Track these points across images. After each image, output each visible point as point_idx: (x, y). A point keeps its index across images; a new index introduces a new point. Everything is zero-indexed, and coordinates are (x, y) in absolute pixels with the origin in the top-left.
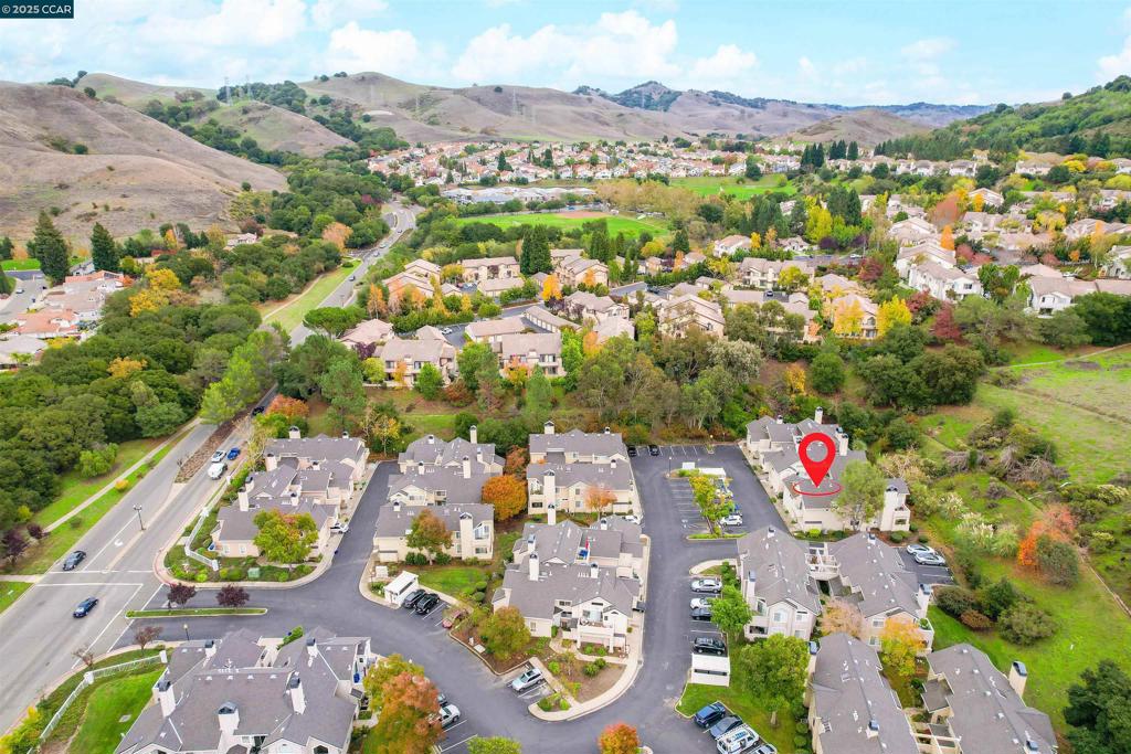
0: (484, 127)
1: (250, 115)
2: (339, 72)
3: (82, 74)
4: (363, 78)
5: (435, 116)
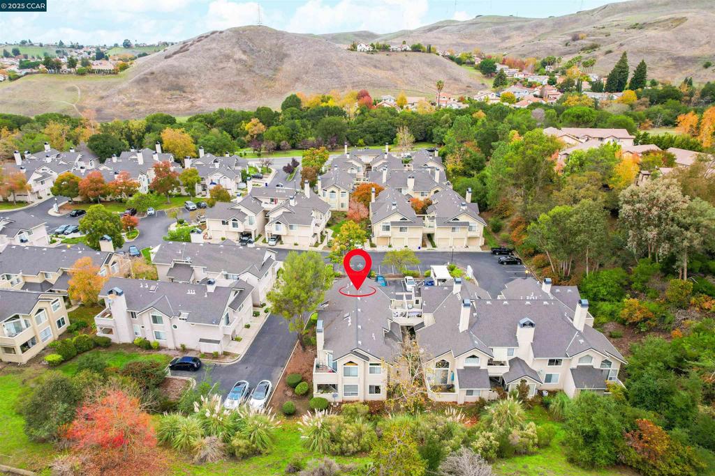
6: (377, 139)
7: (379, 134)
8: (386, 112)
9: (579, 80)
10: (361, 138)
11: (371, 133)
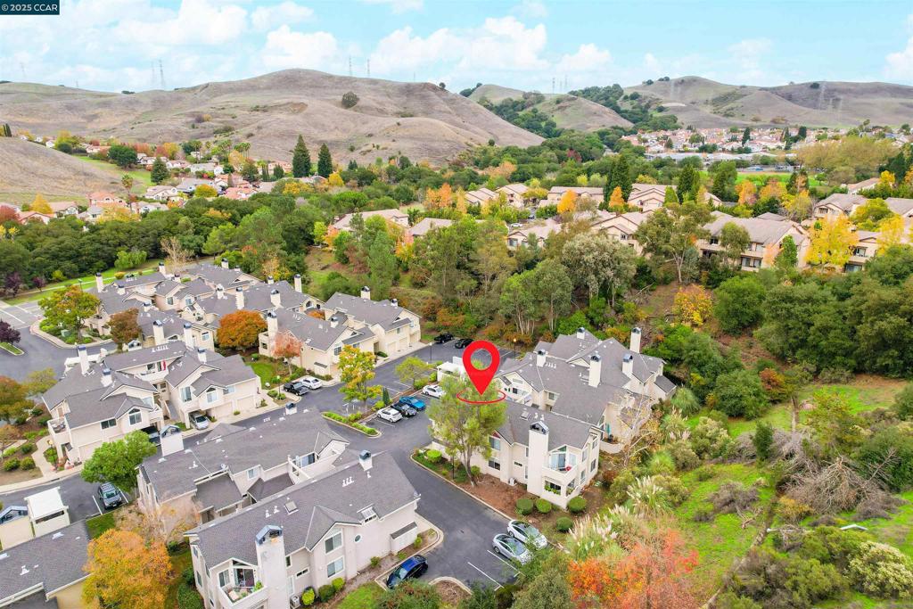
0: (774, 117)
1: (561, 104)
2: (663, 77)
3: (479, 85)
4: (683, 81)
5: (732, 109)
6: (83, 266)
7: (84, 258)
8: (66, 225)
9: (263, 166)
10: (56, 269)
11: (70, 258)
